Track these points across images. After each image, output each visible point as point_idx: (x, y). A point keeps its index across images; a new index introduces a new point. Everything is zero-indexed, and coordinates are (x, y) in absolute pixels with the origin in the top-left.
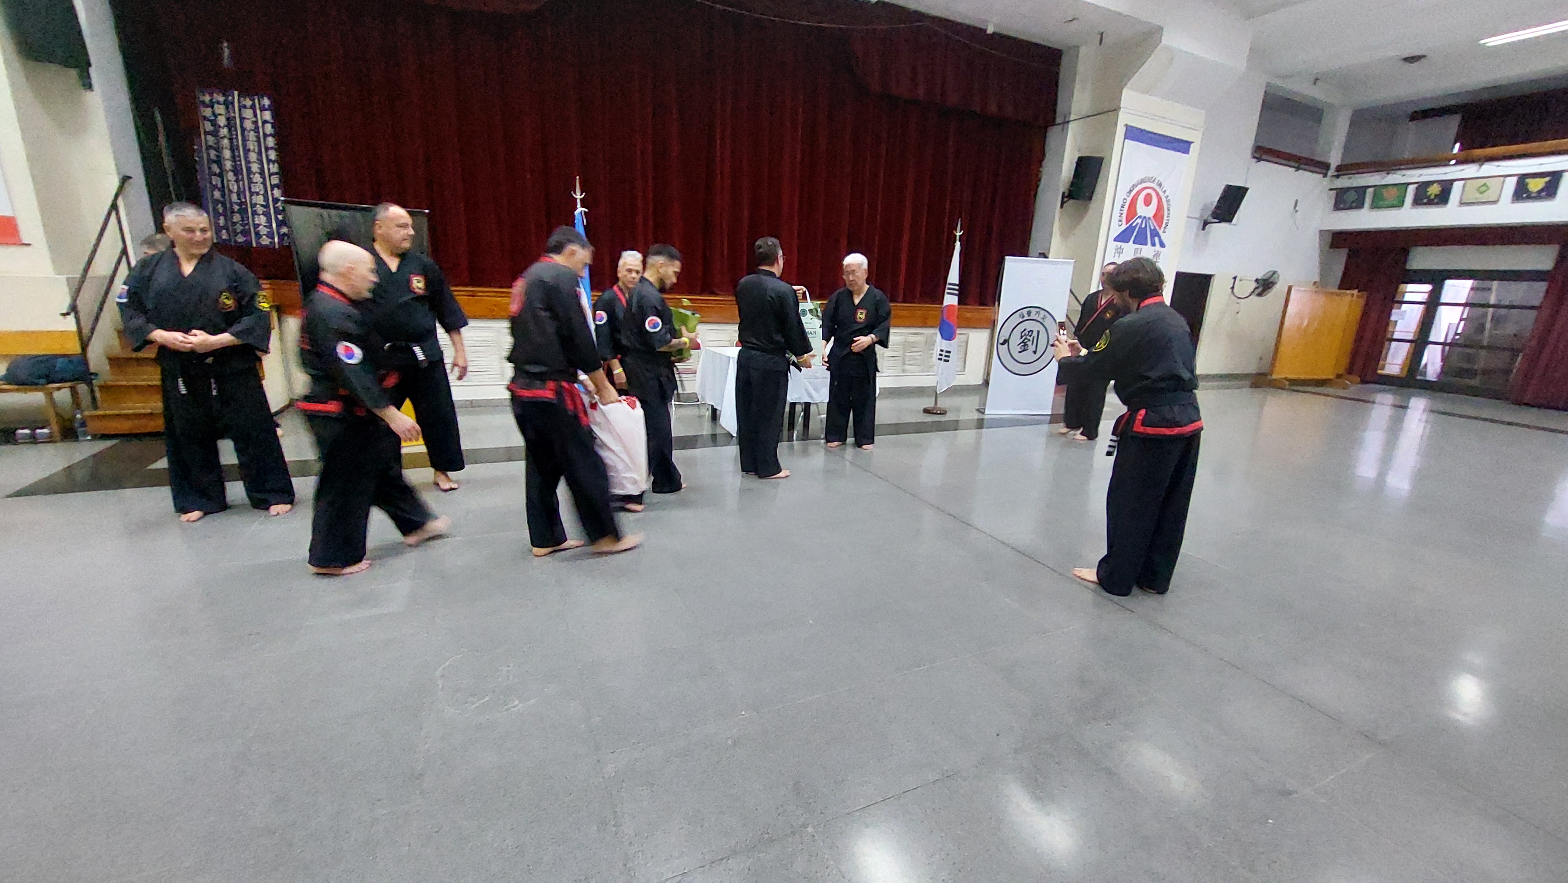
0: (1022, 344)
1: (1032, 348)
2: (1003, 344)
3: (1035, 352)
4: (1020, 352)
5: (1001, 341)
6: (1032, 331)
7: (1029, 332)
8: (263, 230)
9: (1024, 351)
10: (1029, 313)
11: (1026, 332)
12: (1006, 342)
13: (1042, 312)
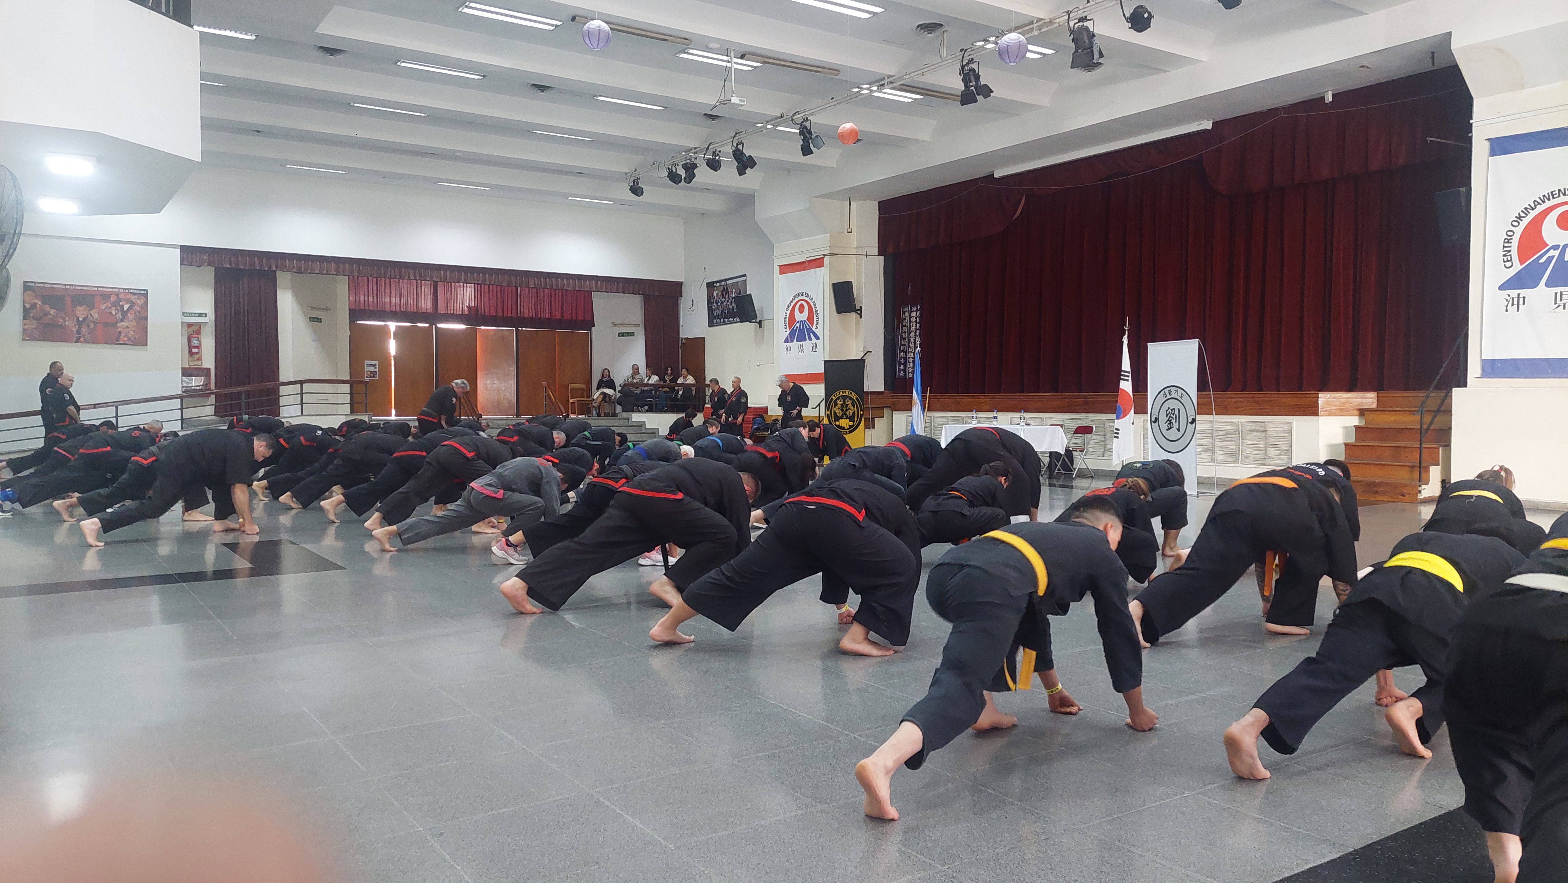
0: (1168, 422)
1: (1175, 426)
2: (1155, 422)
3: (1178, 430)
4: (1167, 430)
5: (1153, 419)
6: (1174, 409)
7: (1172, 410)
8: (910, 370)
9: (1171, 428)
10: (1170, 392)
11: (1169, 410)
12: (1157, 420)
13: (1180, 391)
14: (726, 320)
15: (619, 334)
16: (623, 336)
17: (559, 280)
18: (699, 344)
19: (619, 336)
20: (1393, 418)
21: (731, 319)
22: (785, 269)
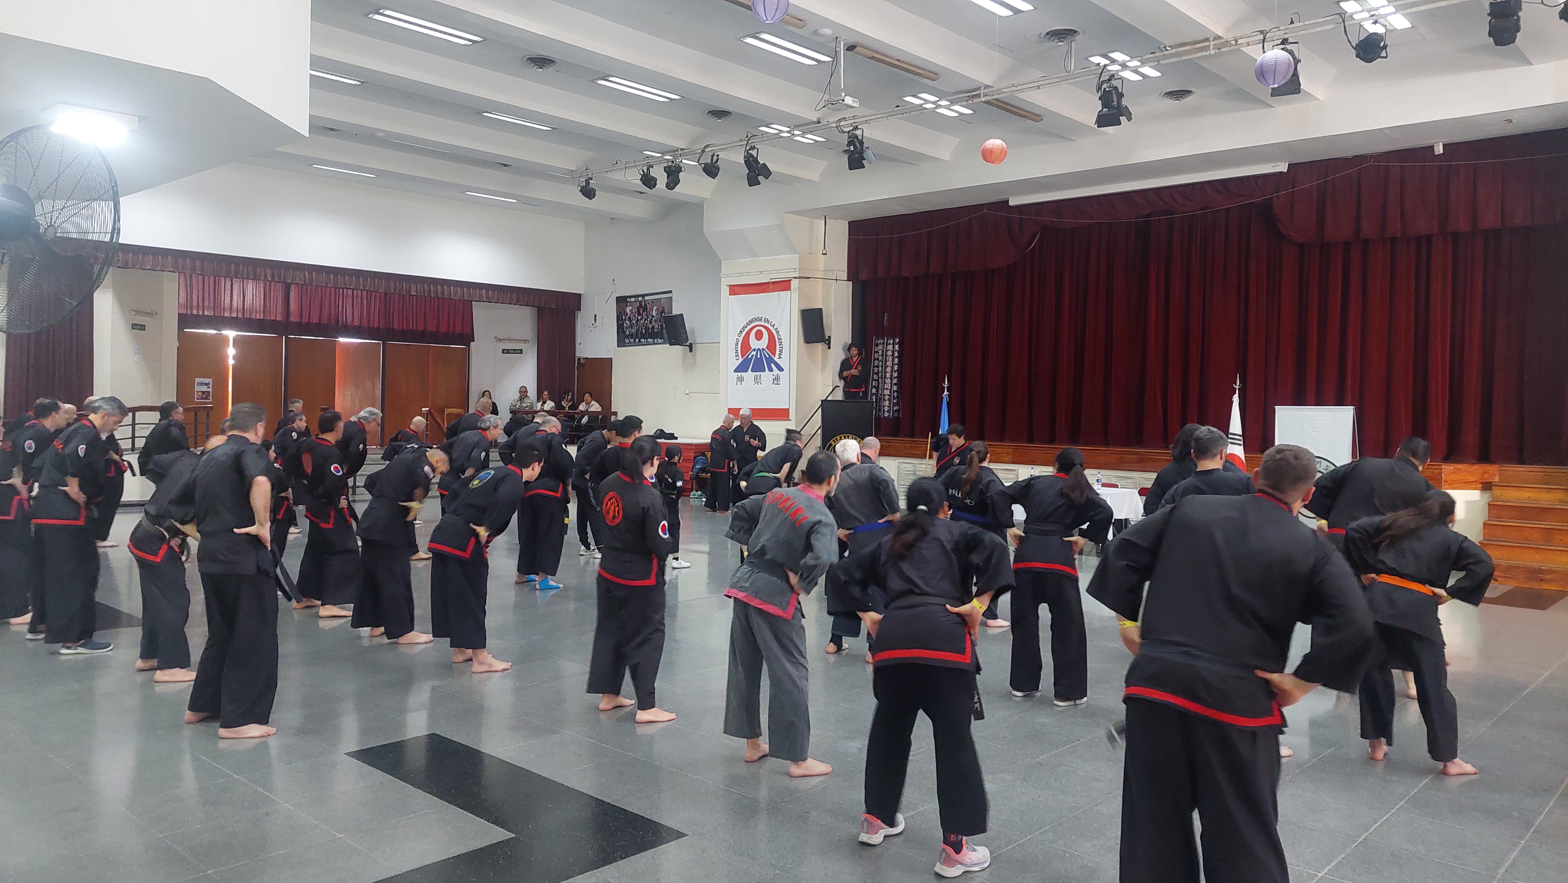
8: (886, 409)
14: (643, 340)
15: (503, 350)
16: (509, 353)
17: (445, 287)
18: (604, 366)
19: (503, 353)
20: (1527, 495)
21: (649, 340)
22: (735, 290)
